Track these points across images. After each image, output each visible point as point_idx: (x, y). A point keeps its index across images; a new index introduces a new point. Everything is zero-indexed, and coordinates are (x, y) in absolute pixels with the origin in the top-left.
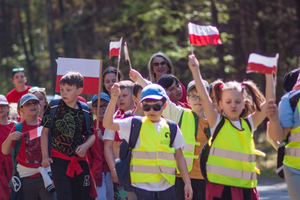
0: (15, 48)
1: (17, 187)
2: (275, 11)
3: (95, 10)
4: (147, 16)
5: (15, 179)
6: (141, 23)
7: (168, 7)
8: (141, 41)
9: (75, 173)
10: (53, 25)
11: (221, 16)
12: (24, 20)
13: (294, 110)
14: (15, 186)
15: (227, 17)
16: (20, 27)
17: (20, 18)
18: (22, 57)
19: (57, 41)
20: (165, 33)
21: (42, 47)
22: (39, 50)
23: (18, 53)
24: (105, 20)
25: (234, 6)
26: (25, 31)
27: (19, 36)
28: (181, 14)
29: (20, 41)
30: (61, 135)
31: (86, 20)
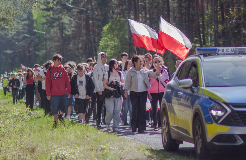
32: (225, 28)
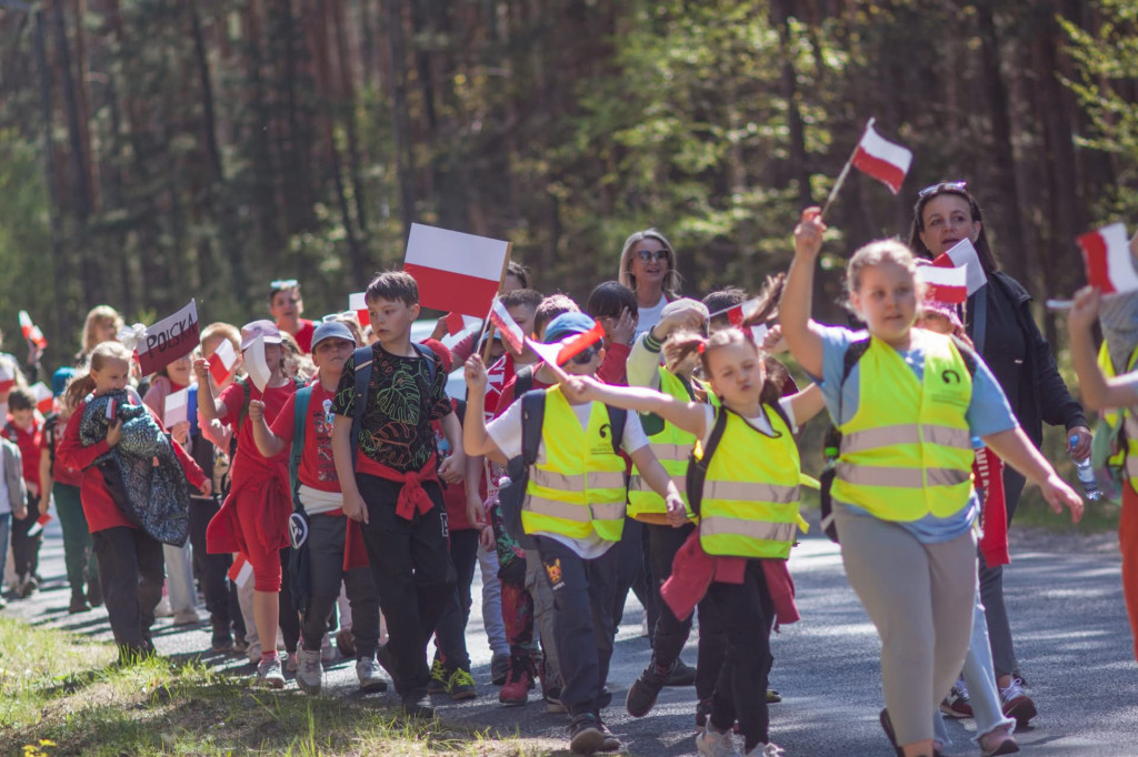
0: (322, 211)
1: (299, 538)
2: (940, 122)
3: (511, 120)
4: (635, 136)
5: (295, 519)
6: (622, 151)
7: (686, 113)
8: (623, 196)
9: (417, 509)
10: (412, 156)
11: (812, 135)
12: (342, 145)
13: (847, 373)
14: (294, 536)
15: (826, 137)
16: (333, 163)
17: (333, 141)
18: (339, 233)
19: (422, 195)
20: (677, 175)
21: (386, 210)
22: (379, 218)
23: (329, 225)
24: (535, 145)
25: (843, 111)
26: (345, 170)
27: (331, 183)
28: (717, 130)
29: (333, 196)
30: (389, 425)
31: (492, 145)
32: (441, 159)
